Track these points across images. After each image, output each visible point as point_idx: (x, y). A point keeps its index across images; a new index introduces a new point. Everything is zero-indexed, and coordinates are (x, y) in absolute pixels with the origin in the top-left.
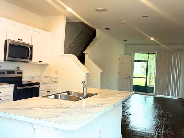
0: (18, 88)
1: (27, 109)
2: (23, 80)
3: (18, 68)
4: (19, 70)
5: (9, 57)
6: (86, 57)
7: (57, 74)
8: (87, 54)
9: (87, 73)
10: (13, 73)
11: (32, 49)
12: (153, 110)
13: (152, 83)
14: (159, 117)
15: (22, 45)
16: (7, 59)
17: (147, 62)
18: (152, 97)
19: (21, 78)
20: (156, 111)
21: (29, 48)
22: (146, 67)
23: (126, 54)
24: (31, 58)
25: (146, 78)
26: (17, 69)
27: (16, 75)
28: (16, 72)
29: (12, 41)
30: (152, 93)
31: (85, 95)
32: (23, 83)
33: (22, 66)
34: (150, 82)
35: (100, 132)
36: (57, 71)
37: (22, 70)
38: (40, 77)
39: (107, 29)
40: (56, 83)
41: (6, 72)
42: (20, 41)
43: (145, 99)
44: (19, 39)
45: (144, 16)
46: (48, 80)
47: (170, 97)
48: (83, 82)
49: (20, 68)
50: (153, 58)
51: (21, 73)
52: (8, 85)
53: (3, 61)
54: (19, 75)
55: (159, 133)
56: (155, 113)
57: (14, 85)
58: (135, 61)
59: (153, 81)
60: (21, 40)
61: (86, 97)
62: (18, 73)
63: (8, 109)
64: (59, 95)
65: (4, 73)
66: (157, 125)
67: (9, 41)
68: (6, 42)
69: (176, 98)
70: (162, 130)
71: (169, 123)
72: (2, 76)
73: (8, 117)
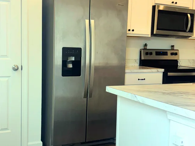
0: (170, 74)
2: (179, 65)
3: (173, 46)
4: (173, 50)
5: (157, 29)
10: (164, 53)
11: (193, 16)
15: (177, 10)
16: (155, 33)
19: (176, 62)
21: (189, 15)
24: (191, 30)
26: (170, 48)
27: (169, 57)
28: (169, 53)
32: (179, 68)
33: (179, 44)
37: (178, 50)
41: (154, 53)
42: (174, 4)
44: (173, 2)
49: (175, 46)
51: (176, 54)
52: (155, 70)
53: (150, 36)
54: (174, 58)
57: (163, 70)
60: (176, 3)
62: (172, 54)
65: (151, 54)
68: (154, 7)
72: (149, 57)
73: (135, 100)
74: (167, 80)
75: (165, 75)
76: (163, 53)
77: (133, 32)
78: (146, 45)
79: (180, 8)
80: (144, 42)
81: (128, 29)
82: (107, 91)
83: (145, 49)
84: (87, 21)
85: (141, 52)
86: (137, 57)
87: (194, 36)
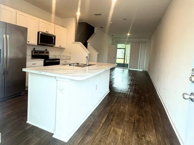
0: (46, 61)
1: (52, 70)
3: (46, 50)
5: (40, 42)
6: (88, 44)
7: (70, 54)
8: (89, 42)
9: (89, 54)
10: (43, 52)
11: (55, 38)
12: (128, 76)
13: (128, 62)
14: (131, 80)
15: (49, 35)
16: (39, 44)
17: (125, 49)
18: (128, 70)
19: (48, 56)
20: (130, 77)
21: (53, 38)
22: (124, 52)
23: (112, 44)
24: (54, 44)
25: (124, 59)
28: (45, 52)
29: (42, 32)
30: (128, 67)
31: (88, 64)
32: (50, 59)
33: (49, 49)
34: (126, 61)
35: (97, 86)
36: (70, 53)
37: (49, 51)
38: (60, 56)
39: (101, 27)
40: (69, 60)
41: (39, 52)
43: (123, 71)
45: (124, 19)
46: (65, 58)
47: (138, 70)
48: (87, 57)
50: (128, 47)
51: (48, 53)
52: (40, 59)
53: (37, 45)
54: (47, 54)
55: (131, 89)
56: (129, 78)
57: (44, 60)
58: (118, 48)
59: (128, 60)
60: (48, 32)
61: (88, 66)
62: (46, 53)
63: (41, 70)
64: (72, 64)
65: (37, 52)
66: (130, 85)
67: (41, 32)
68: (38, 33)
69: (141, 70)
70: (133, 87)
71: (137, 84)
72: (36, 54)
73: (40, 73)
74: (46, 64)
75: (44, 62)
76: (41, 52)
77: (29, 43)
78: (34, 49)
79: (50, 34)
80: (33, 47)
81: (28, 41)
82: (23, 70)
83: (34, 50)
84: (4, 36)
85: (32, 52)
86: (30, 54)
87: (56, 46)
